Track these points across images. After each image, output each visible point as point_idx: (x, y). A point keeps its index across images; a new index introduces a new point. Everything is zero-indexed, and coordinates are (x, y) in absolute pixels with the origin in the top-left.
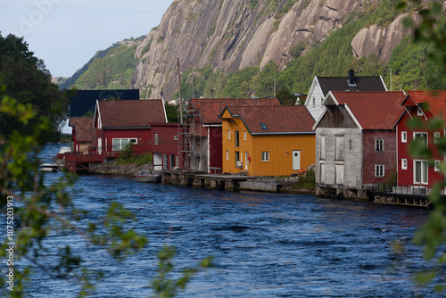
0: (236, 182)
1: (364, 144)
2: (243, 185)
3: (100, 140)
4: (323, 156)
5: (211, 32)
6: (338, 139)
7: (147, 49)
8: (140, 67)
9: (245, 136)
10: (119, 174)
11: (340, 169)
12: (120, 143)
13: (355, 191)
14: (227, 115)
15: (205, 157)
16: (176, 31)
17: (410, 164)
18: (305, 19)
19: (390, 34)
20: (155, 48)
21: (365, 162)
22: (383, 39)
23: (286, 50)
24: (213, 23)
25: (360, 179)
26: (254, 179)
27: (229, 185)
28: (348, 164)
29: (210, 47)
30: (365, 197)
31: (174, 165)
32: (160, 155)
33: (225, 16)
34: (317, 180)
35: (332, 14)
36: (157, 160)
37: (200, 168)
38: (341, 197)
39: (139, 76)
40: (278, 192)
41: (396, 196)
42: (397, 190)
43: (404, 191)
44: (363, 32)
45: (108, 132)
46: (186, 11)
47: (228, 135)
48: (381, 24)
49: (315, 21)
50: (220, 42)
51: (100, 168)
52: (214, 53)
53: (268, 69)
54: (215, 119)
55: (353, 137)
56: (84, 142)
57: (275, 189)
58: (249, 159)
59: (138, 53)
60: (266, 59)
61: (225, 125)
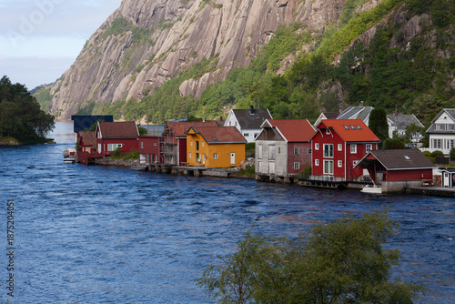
0: (200, 171)
1: (288, 150)
2: (205, 173)
3: (100, 145)
4: (261, 157)
5: (93, 82)
6: (271, 147)
7: (58, 90)
8: (54, 99)
9: (203, 144)
10: (114, 165)
11: (272, 165)
12: (112, 147)
13: (282, 178)
14: (192, 132)
15: (176, 156)
16: (74, 81)
17: (321, 163)
18: (150, 75)
19: (200, 84)
20: (63, 89)
21: (289, 161)
22: (196, 86)
23: (140, 91)
24: (95, 76)
25: (286, 171)
26: (210, 169)
27: (197, 173)
28: (278, 162)
29: (93, 90)
30: (289, 181)
31: (154, 160)
32: (144, 154)
33: (101, 73)
34: (256, 171)
35: (164, 72)
36: (142, 157)
37: (172, 162)
38: (273, 181)
39: (54, 104)
40: (228, 177)
41: (311, 181)
42: (312, 178)
43: (317, 178)
44: (186, 82)
45: (105, 141)
46: (80, 70)
47: (191, 144)
48: (195, 78)
49: (156, 76)
50: (99, 87)
51: (102, 161)
52: (96, 93)
53: (130, 102)
54: (182, 134)
55: (281, 146)
56: (88, 146)
57: (226, 175)
58: (206, 158)
59: (52, 92)
60: (129, 97)
61: (189, 138)
